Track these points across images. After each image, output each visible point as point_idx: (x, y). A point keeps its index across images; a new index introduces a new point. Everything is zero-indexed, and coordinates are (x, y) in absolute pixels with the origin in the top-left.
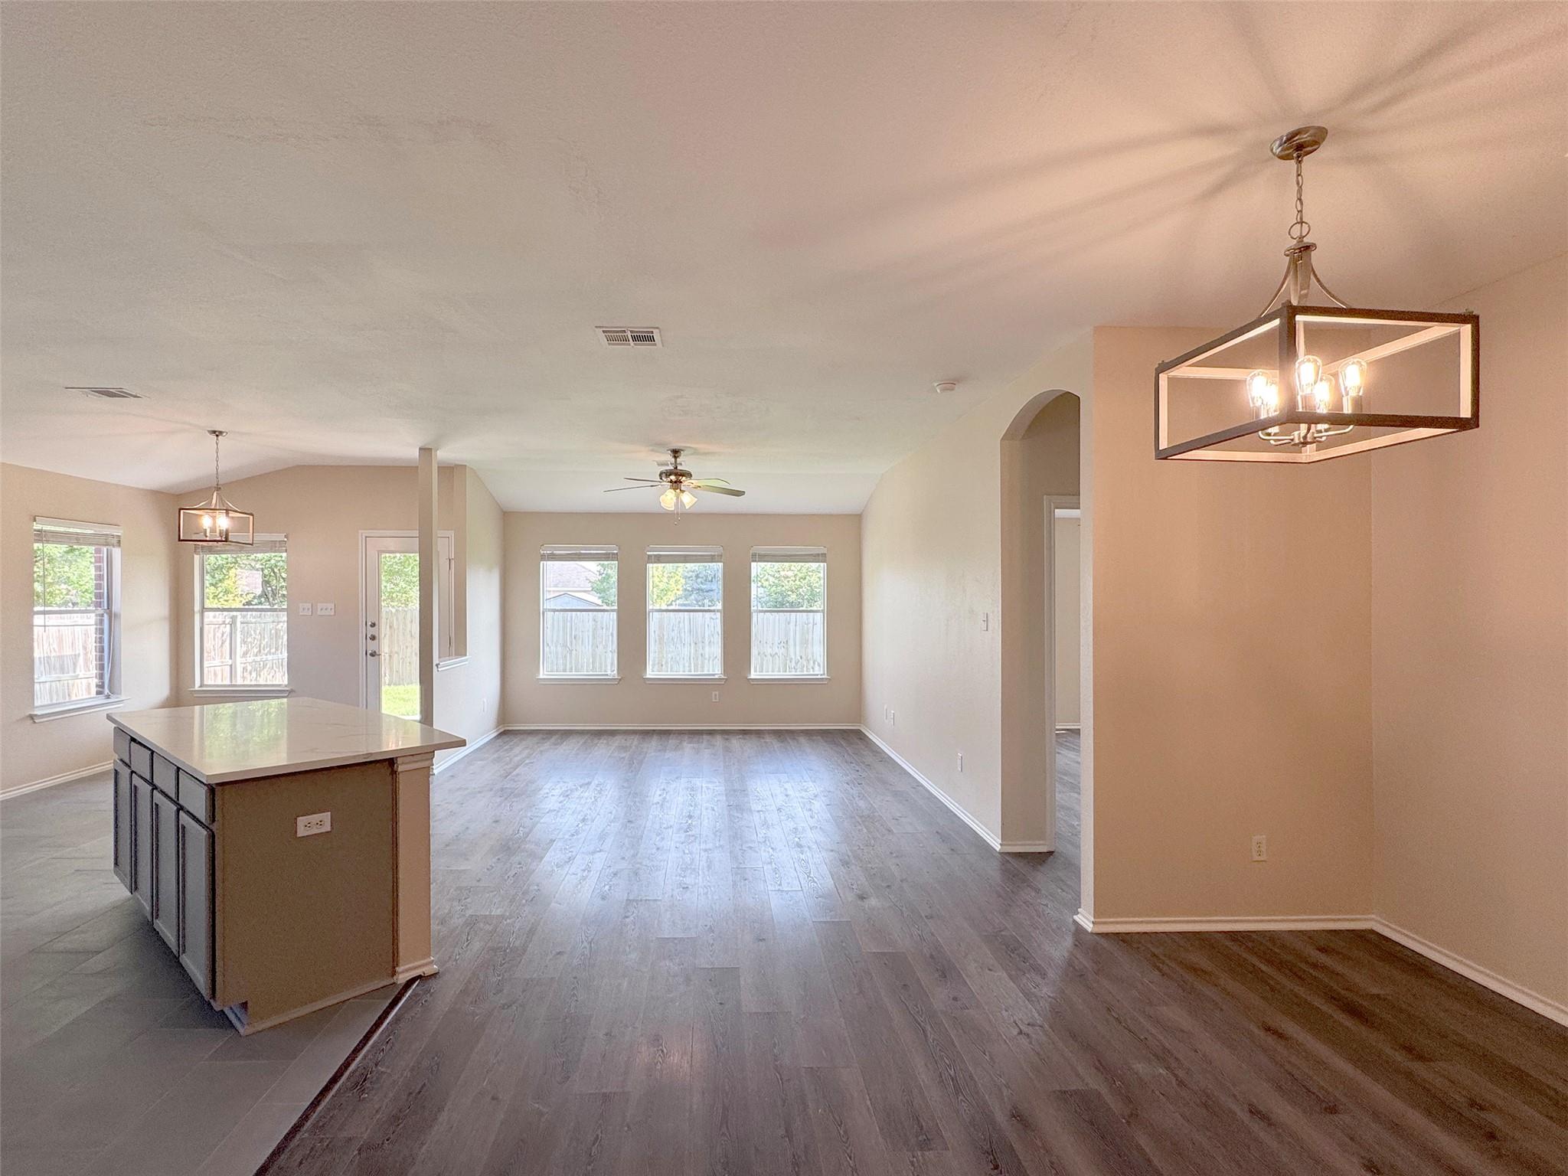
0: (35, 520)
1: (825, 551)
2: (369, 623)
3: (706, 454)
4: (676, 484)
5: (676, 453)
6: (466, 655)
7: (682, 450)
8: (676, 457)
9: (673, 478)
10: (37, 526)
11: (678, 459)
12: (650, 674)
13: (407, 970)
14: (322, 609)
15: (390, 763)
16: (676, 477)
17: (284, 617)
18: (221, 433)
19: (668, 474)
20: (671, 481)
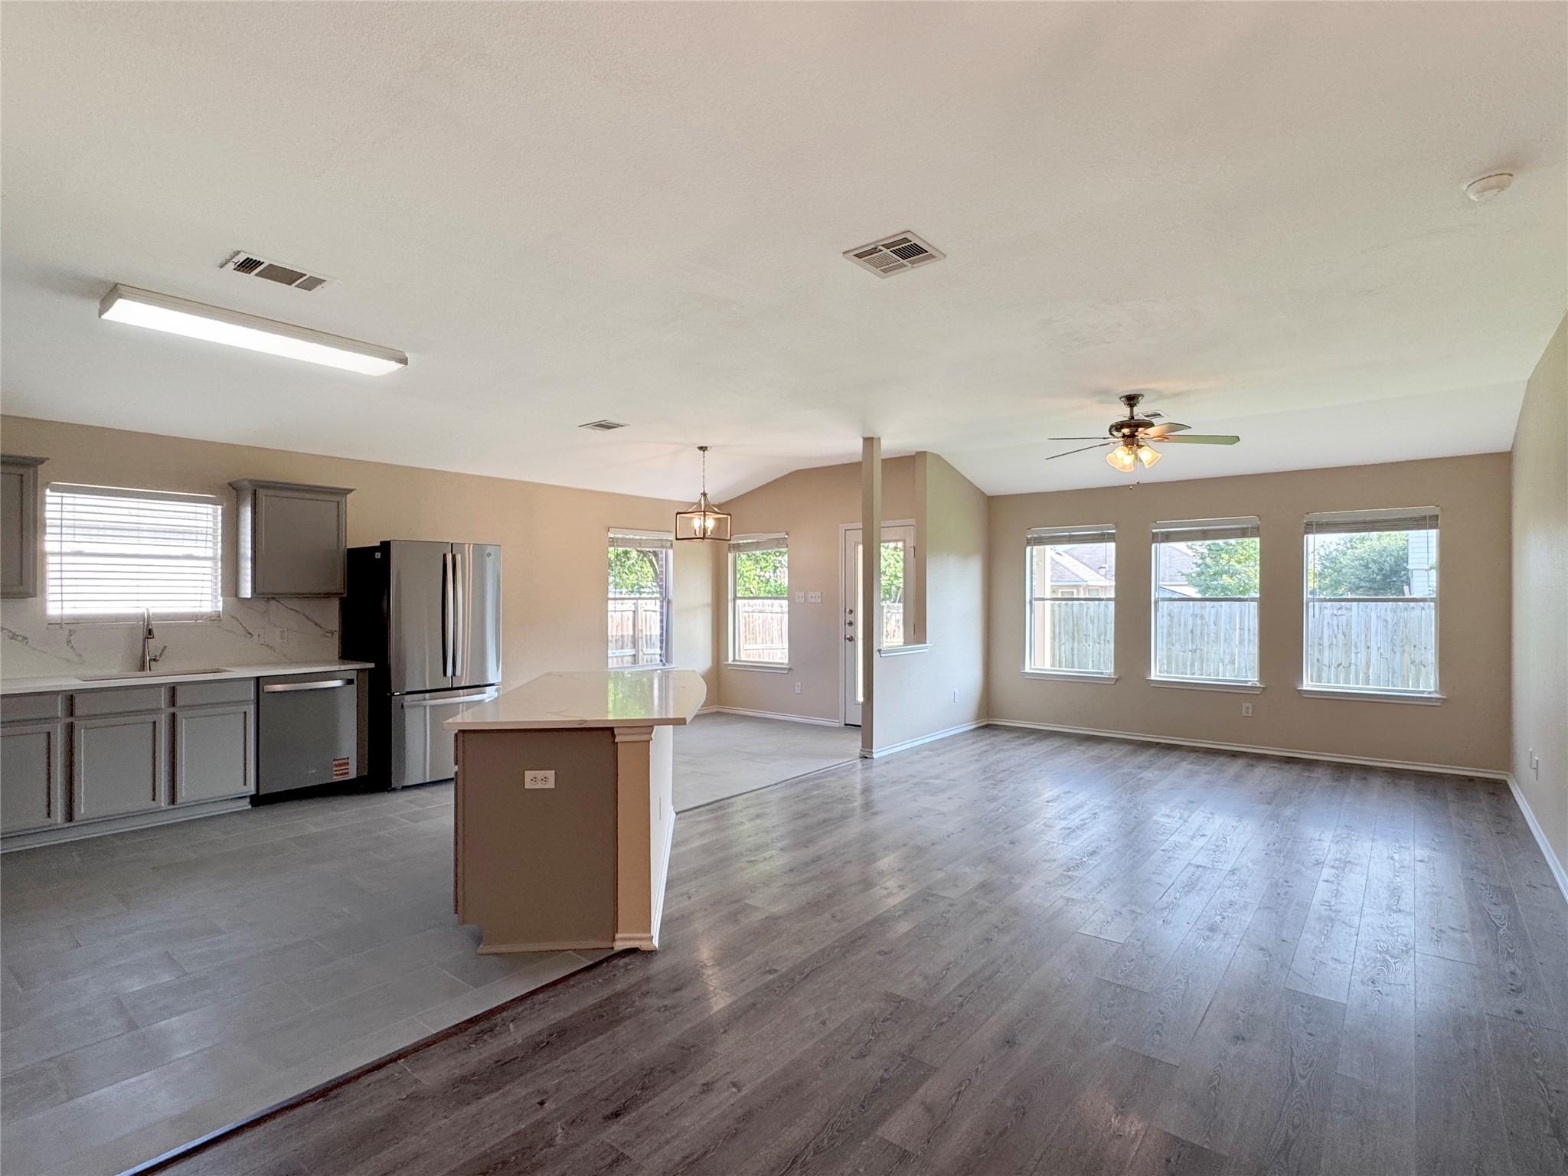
0: (609, 530)
1: (1437, 511)
2: (848, 610)
3: (1178, 395)
4: (1131, 440)
5: (1131, 400)
6: (926, 643)
7: (1140, 395)
8: (1132, 406)
9: (1126, 431)
10: (611, 535)
11: (1135, 408)
12: (1155, 674)
13: (625, 939)
14: (812, 597)
15: (608, 731)
16: (1130, 431)
17: (785, 603)
18: (706, 448)
19: (1118, 427)
20: (1124, 436)
